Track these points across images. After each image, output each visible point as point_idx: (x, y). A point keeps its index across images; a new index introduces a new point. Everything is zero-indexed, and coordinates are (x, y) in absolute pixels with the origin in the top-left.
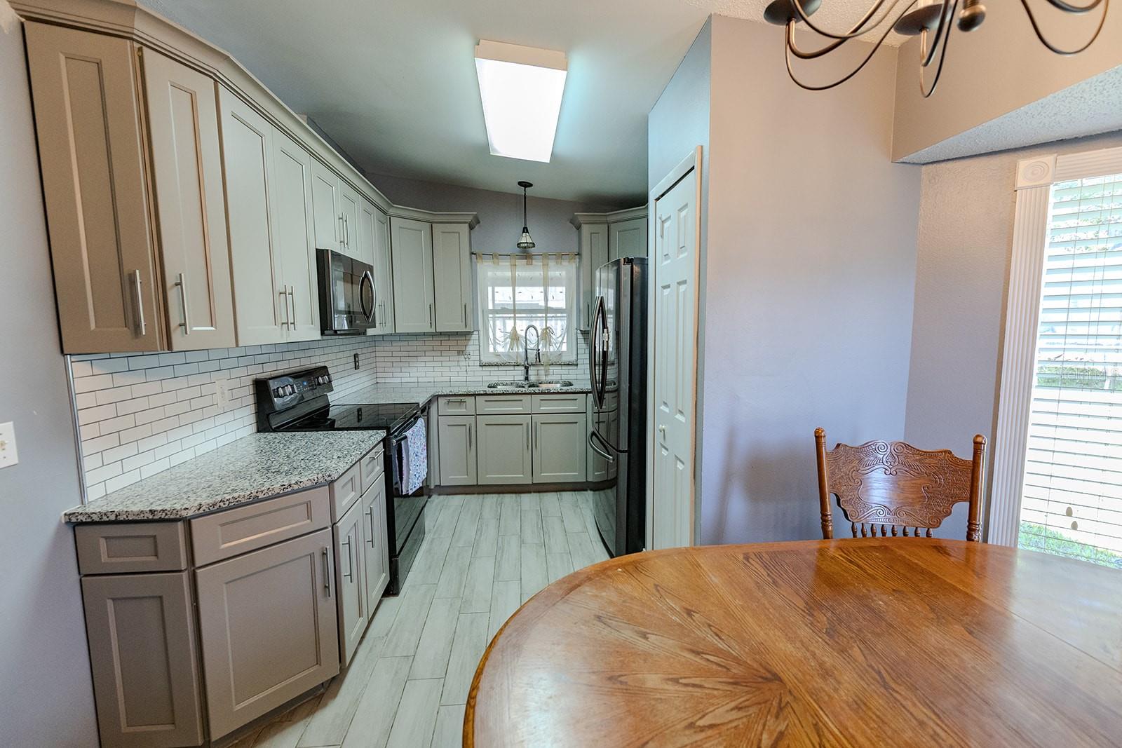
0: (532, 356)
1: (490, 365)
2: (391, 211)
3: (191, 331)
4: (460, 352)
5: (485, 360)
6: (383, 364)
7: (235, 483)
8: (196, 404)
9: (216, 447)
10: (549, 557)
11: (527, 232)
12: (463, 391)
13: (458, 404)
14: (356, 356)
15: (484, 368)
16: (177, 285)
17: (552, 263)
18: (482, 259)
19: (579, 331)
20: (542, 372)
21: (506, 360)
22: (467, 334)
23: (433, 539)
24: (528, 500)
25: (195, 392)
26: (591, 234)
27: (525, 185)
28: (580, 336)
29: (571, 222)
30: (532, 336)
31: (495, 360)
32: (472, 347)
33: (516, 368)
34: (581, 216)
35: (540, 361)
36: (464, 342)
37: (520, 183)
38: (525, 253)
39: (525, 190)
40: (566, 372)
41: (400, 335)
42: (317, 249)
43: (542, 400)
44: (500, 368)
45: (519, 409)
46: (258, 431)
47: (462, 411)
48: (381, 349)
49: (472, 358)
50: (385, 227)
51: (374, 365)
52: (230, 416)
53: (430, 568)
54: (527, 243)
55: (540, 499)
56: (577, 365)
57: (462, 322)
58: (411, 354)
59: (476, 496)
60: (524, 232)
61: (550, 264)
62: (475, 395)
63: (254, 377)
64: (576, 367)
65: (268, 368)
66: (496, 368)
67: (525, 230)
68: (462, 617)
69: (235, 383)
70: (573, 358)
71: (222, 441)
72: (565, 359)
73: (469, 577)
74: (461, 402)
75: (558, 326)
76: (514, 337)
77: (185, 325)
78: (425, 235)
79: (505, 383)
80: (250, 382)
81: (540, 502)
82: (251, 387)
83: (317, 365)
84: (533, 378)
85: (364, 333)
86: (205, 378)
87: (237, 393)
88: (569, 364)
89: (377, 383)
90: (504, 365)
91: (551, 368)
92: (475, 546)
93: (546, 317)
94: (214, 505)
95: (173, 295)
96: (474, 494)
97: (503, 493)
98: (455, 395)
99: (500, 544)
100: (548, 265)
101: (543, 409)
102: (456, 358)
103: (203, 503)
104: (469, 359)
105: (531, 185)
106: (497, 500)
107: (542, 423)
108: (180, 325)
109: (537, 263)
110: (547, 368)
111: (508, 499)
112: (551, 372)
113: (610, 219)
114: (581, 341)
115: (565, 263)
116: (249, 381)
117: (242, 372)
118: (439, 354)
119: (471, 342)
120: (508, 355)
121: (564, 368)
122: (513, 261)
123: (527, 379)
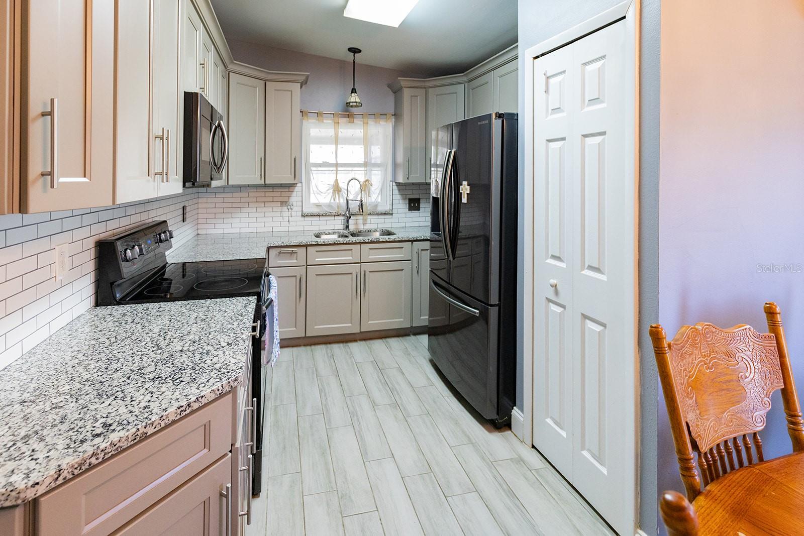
0: (354, 207)
1: (312, 215)
2: (231, 67)
3: (58, 183)
4: (284, 203)
5: (307, 210)
6: (205, 216)
7: (103, 409)
8: (30, 280)
9: (49, 336)
10: (409, 420)
11: (356, 92)
12: (295, 241)
13: (289, 254)
14: (184, 208)
15: (306, 219)
16: (44, 114)
17: (371, 122)
18: (308, 117)
19: (394, 184)
20: (360, 221)
21: (327, 210)
22: (290, 186)
23: (276, 407)
24: (356, 348)
25: (31, 263)
26: (412, 96)
27: (354, 51)
28: (395, 187)
29: (388, 87)
30: (355, 187)
31: (315, 210)
32: (295, 198)
33: (337, 218)
34: (403, 81)
35: (362, 212)
36: (287, 194)
37: (350, 50)
38: (347, 112)
39: (354, 56)
40: (382, 221)
41: (233, 186)
42: (185, 92)
43: (370, 249)
44: (321, 218)
45: (349, 258)
46: (97, 304)
47: (294, 261)
48: (204, 200)
49: (295, 208)
50: (226, 80)
51: (196, 217)
52: (67, 291)
53: (284, 448)
54: (356, 102)
55: (369, 348)
56: (392, 214)
57: (291, 174)
58: (234, 205)
59: (303, 348)
60: (352, 92)
61: (370, 122)
62: (306, 246)
63: (97, 238)
64: (391, 217)
65: (112, 225)
66: (317, 218)
67: (354, 91)
68: (347, 521)
69: (77, 247)
70: (387, 208)
71: (56, 326)
72: (381, 209)
73: (334, 459)
74: (292, 253)
75: (377, 178)
76: (337, 189)
77: (51, 174)
78: (259, 92)
79: (327, 232)
80: (92, 245)
81: (371, 351)
82: (93, 250)
83: (155, 219)
84: (352, 227)
85: (209, 185)
86: (44, 244)
87: (77, 260)
88: (385, 214)
89: (198, 234)
90: (326, 215)
91: (369, 217)
92: (325, 412)
93: (337, 171)
94: (80, 465)
95: (36, 130)
96: (300, 346)
97: (330, 343)
98: (287, 246)
99: (351, 408)
100: (368, 123)
101: (373, 257)
102: (279, 209)
103: (64, 466)
104: (291, 209)
105: (359, 51)
106: (327, 352)
107: (370, 272)
108: (43, 175)
109: (358, 121)
110: (365, 217)
111: (337, 348)
112: (368, 221)
113: (428, 84)
114: (396, 192)
115: (382, 122)
116: (91, 243)
117: (85, 232)
118: (263, 204)
119: (294, 194)
120: (329, 205)
121: (380, 217)
122: (336, 119)
123: (347, 227)
